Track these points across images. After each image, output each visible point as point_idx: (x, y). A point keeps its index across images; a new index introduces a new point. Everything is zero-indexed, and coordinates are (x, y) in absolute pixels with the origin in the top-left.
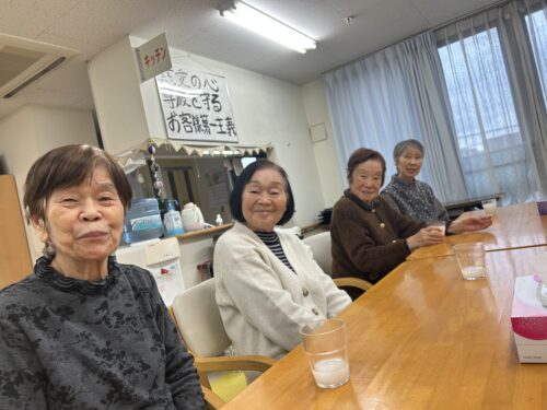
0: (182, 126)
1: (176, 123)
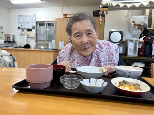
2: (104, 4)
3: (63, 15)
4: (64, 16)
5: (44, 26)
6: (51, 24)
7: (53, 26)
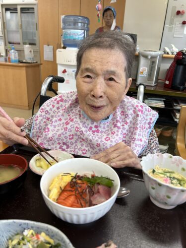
5: (17, 13)
6: (28, 9)
7: (34, 13)
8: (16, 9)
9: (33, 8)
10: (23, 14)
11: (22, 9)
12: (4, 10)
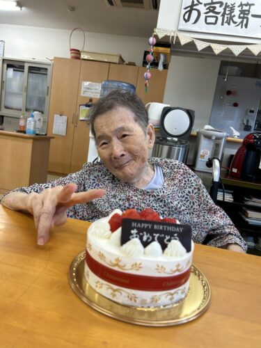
0: (203, 17)
1: (194, 14)
2: (161, 36)
3: (71, 50)
4: (73, 55)
5: (23, 71)
6: (39, 69)
7: (46, 74)
8: (22, 67)
9: (46, 69)
10: (30, 74)
11: (30, 68)
12: (5, 66)
